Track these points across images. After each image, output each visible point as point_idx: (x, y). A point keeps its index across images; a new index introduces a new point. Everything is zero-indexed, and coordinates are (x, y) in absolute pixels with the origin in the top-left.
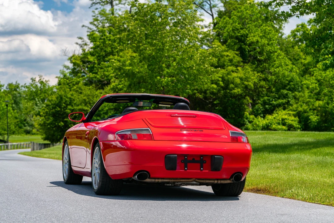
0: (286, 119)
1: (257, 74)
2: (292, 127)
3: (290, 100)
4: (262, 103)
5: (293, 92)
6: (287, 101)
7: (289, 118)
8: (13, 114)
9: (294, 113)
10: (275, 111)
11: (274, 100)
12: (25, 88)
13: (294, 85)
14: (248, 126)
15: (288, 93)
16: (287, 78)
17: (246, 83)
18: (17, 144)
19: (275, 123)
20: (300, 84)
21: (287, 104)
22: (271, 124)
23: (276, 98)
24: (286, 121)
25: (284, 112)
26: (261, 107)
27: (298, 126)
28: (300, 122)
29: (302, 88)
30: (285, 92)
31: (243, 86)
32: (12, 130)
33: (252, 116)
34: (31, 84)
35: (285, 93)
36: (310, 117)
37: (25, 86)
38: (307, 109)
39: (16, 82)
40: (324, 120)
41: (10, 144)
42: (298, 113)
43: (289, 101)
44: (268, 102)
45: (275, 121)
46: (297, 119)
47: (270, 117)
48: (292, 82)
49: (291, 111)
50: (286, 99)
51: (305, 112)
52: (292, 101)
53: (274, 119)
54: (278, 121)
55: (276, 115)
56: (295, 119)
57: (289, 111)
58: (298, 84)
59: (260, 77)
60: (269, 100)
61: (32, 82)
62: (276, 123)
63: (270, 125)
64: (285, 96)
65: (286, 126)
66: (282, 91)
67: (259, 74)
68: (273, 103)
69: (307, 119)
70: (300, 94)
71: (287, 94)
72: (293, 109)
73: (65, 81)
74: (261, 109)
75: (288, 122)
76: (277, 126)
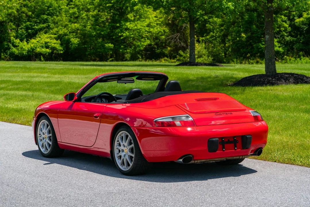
0: (49, 42)
2: (55, 50)
3: (50, 24)
4: (25, 28)
5: (52, 17)
6: (47, 25)
7: (51, 41)
9: (55, 36)
10: (38, 35)
11: (36, 25)
13: (53, 10)
15: (47, 18)
16: (46, 4)
17: (10, 10)
19: (39, 46)
20: (58, 10)
21: (48, 28)
22: (36, 48)
23: (38, 23)
24: (49, 44)
25: (47, 35)
26: (25, 32)
27: (60, 48)
28: (61, 45)
29: (59, 12)
30: (45, 17)
33: (18, 41)
35: (45, 18)
36: (71, 40)
38: (67, 32)
40: (83, 41)
42: (58, 36)
43: (49, 26)
44: (30, 27)
45: (39, 44)
46: (59, 41)
47: (33, 40)
48: (51, 7)
49: (52, 34)
50: (47, 23)
51: (65, 35)
52: (52, 25)
53: (37, 43)
54: (42, 45)
55: (39, 38)
56: (57, 42)
57: (50, 34)
58: (57, 9)
59: (22, 4)
60: (30, 25)
62: (40, 46)
63: (35, 48)
64: (45, 21)
65: (49, 49)
66: (42, 16)
68: (35, 28)
69: (68, 42)
70: (59, 18)
71: (47, 19)
72: (54, 32)
74: (25, 33)
75: (51, 45)
76: (41, 49)
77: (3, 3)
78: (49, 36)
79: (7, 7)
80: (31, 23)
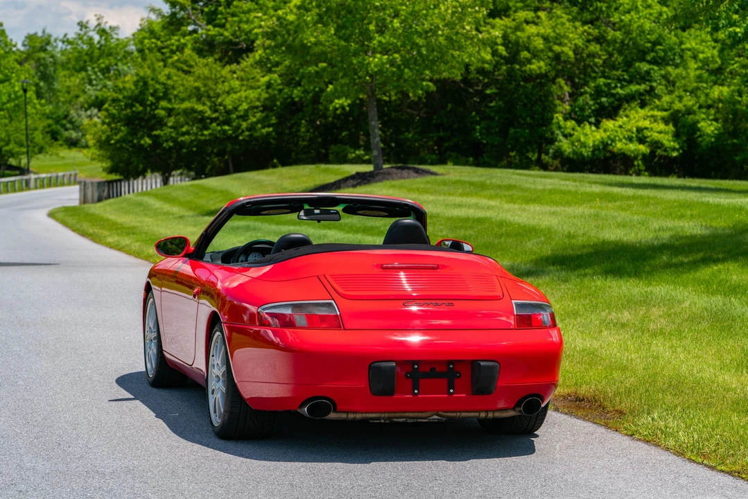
0: (646, 128)
1: (581, 29)
2: (659, 148)
3: (654, 84)
4: (593, 92)
5: (662, 68)
6: (648, 88)
7: (652, 125)
8: (38, 107)
9: (665, 114)
10: (623, 110)
11: (619, 85)
12: (66, 43)
13: (664, 51)
14: (561, 144)
15: (650, 69)
16: (649, 37)
17: (557, 48)
18: (49, 175)
19: (621, 137)
20: (677, 50)
21: (650, 95)
22: (613, 141)
23: (625, 80)
24: (647, 133)
25: (642, 112)
26: (591, 103)
27: (672, 143)
28: (677, 135)
29: (681, 57)
30: (645, 67)
31: (550, 54)
32: (37, 145)
33: (571, 124)
34: (79, 35)
35: (645, 69)
36: (699, 125)
37: (65, 39)
38: (693, 105)
39: (44, 32)
40: (731, 130)
41: (33, 176)
42: (672, 114)
43: (652, 89)
45: (621, 133)
46: (671, 128)
47: (609, 124)
48: (661, 45)
49: (658, 110)
50: (647, 83)
51: (689, 112)
52: (660, 89)
53: (619, 129)
54: (629, 133)
55: (625, 119)
56: (667, 128)
57: (652, 109)
58: (675, 49)
59: (589, 34)
60: (608, 85)
61: (81, 30)
62: (624, 137)
63: (609, 142)
64: (645, 77)
65: (647, 144)
66: (637, 64)
67: (586, 28)
68: (618, 93)
69: (693, 128)
70: (679, 71)
71: (648, 73)
72: (662, 106)
73: (153, 43)
74: (592, 105)
75: (651, 136)
76: (626, 144)
77: (468, 31)
78: (651, 113)
79: (478, 40)
80: (609, 81)
